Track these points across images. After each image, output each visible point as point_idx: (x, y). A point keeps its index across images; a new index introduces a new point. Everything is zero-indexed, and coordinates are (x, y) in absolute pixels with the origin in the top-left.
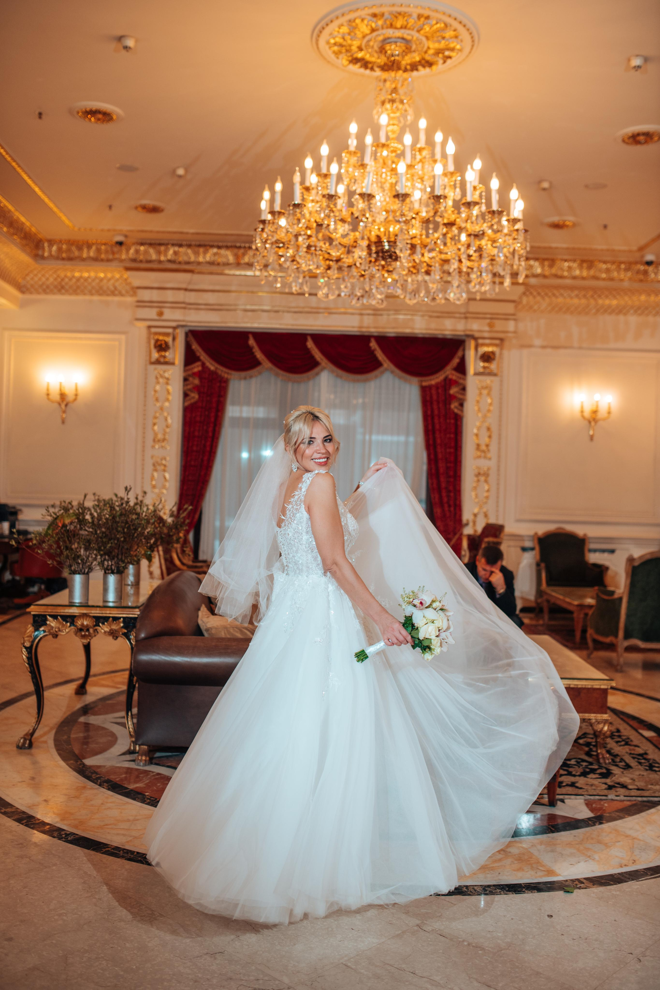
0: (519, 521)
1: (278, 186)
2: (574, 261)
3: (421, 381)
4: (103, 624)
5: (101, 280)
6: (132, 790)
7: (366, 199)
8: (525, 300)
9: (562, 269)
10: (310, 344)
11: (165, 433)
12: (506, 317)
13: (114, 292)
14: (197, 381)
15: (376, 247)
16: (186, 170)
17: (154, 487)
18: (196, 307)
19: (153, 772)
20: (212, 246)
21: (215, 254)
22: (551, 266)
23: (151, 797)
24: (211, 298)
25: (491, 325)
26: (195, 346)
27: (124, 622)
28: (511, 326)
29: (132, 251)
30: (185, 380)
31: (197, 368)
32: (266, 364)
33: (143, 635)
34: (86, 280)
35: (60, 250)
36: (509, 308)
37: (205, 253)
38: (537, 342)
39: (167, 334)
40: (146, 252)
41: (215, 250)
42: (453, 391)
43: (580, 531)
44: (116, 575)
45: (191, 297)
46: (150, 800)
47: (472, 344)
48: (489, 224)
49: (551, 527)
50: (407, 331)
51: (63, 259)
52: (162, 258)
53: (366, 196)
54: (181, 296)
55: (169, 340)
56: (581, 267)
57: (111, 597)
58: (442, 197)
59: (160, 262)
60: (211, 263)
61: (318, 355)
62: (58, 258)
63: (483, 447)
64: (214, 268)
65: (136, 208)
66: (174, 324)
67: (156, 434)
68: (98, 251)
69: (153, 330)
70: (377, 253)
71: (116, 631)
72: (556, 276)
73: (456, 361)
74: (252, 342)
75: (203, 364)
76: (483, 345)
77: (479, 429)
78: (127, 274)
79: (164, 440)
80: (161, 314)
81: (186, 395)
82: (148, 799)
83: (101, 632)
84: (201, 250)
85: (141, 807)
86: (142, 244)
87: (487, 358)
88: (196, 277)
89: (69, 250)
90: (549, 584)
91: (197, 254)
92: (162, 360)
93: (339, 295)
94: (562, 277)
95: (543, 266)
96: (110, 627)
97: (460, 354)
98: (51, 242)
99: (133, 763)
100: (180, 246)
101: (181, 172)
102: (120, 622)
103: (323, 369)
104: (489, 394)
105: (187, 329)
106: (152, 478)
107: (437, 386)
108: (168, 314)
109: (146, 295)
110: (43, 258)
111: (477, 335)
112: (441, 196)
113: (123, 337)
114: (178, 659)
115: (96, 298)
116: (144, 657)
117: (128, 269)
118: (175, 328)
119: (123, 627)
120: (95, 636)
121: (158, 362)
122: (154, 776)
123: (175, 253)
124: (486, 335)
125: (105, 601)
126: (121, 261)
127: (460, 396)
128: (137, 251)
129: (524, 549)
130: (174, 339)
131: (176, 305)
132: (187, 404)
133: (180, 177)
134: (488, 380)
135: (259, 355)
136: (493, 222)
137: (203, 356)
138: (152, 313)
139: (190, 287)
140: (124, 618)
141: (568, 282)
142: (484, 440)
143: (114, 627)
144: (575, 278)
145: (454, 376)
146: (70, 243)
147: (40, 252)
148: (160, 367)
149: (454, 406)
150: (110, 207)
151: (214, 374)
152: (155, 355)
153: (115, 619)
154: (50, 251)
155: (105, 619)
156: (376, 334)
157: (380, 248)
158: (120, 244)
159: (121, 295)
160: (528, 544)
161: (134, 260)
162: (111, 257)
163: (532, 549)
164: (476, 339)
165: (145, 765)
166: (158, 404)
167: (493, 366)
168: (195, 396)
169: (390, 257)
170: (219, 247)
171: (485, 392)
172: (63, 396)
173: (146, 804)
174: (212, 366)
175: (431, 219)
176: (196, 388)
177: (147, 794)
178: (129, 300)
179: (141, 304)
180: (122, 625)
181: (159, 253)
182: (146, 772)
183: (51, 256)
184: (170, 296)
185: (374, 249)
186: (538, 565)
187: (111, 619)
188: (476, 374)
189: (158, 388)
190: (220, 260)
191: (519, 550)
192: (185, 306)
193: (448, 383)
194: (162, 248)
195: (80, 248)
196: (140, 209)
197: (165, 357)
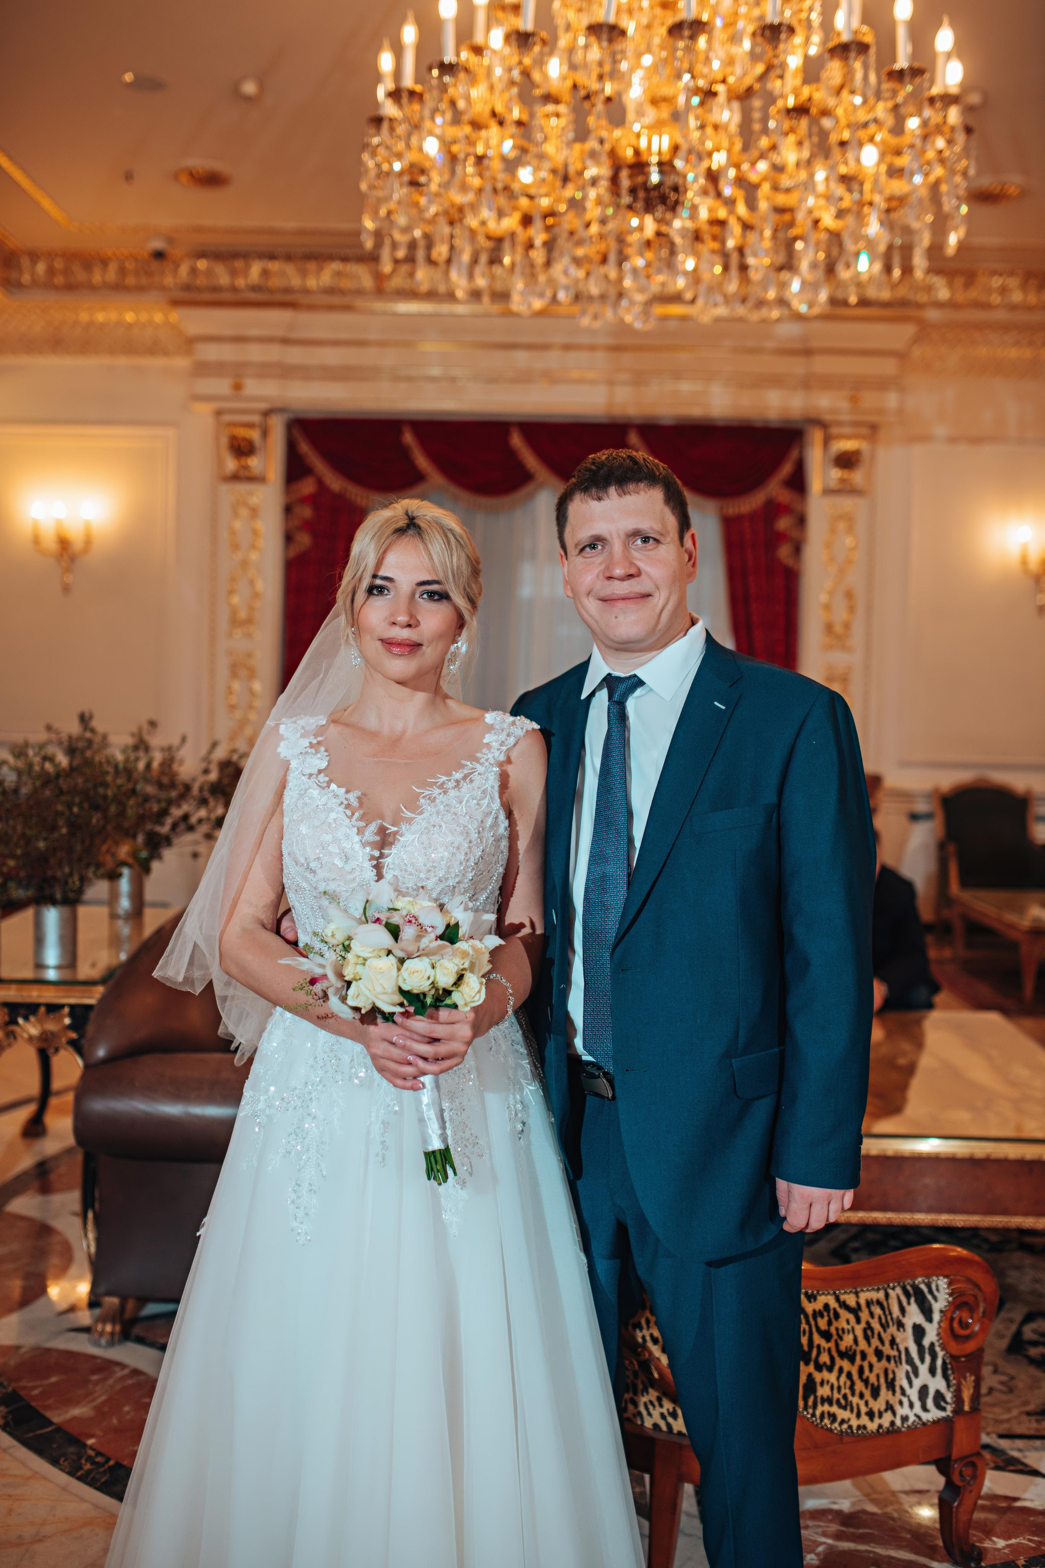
0: (905, 764)
1: (409, 34)
2: (1011, 274)
3: (722, 508)
4: (26, 1018)
5: (130, 326)
6: (59, 1429)
7: (605, 36)
8: (917, 352)
9: (989, 291)
10: (516, 440)
11: (251, 609)
12: (882, 384)
13: (154, 349)
14: (307, 512)
15: (631, 177)
16: (261, 85)
17: (232, 707)
18: (305, 373)
19: (122, 1366)
20: (331, 258)
21: (338, 274)
22: (968, 285)
23: (99, 1454)
24: (331, 357)
25: (854, 400)
26: (304, 447)
27: (72, 1015)
28: (891, 400)
29: (184, 270)
30: (288, 510)
31: (308, 487)
32: (436, 478)
33: (101, 1053)
34: (102, 326)
35: (51, 271)
36: (888, 367)
37: (320, 269)
38: (941, 431)
39: (250, 426)
40: (209, 273)
41: (336, 266)
42: (783, 524)
43: (1018, 782)
44: (60, 908)
45: (295, 355)
46: (93, 1463)
47: (816, 437)
48: (890, 104)
49: (964, 777)
50: (696, 411)
51: (56, 288)
52: (241, 282)
53: (605, 29)
54: (274, 353)
55: (255, 435)
56: (1024, 287)
57: (52, 956)
58: (784, 29)
59: (234, 289)
60: (330, 291)
61: (531, 461)
62: (48, 285)
63: (838, 629)
64: (337, 300)
65: (176, 176)
66: (263, 406)
67: (234, 612)
68: (122, 271)
69: (227, 418)
70: (633, 191)
71: (53, 1034)
72: (979, 305)
73: (787, 469)
74: (408, 438)
75: (320, 483)
76: (840, 437)
77: (831, 593)
78: (175, 316)
79: (249, 621)
80: (238, 387)
81: (289, 538)
82: (90, 1459)
83: (22, 1037)
84: (312, 266)
85: (64, 1489)
86: (202, 255)
87: (846, 461)
88: (303, 318)
89: (66, 272)
90: (965, 883)
91: (304, 274)
92: (243, 473)
93: (554, 298)
94: (987, 306)
95: (950, 285)
96: (42, 1025)
97: (794, 454)
98: (34, 256)
99: (84, 1336)
100: (272, 257)
101: (249, 88)
102: (63, 1017)
103: (541, 486)
104: (850, 530)
105: (291, 416)
106: (230, 691)
107: (752, 517)
108: (253, 387)
109: (211, 353)
110: (19, 285)
111: (827, 417)
112: (780, 25)
113: (171, 433)
114: (172, 1109)
115: (122, 361)
116: (100, 1105)
117: (176, 303)
118: (267, 413)
119: (70, 1027)
120: (10, 1045)
121: (235, 477)
122: (123, 1378)
123: (265, 273)
124: (845, 418)
125: (40, 966)
126: (163, 288)
127: (794, 534)
128: (194, 271)
129: (914, 817)
130: (265, 433)
131: (266, 370)
132: (292, 553)
133: (248, 99)
134: (847, 503)
135: (422, 462)
136: (900, 99)
137: (319, 465)
138: (222, 386)
139: (294, 335)
140: (72, 1007)
141: (1000, 315)
142: (840, 614)
143: (51, 1026)
144: (1013, 308)
145: (784, 496)
146: (71, 257)
147: (14, 275)
148: (242, 488)
149: (784, 552)
150: (129, 176)
151: (340, 499)
152: (231, 464)
153: (53, 1009)
154: (33, 273)
155: (30, 1009)
156: (638, 422)
157: (640, 179)
158: (159, 255)
159: (166, 353)
160: (922, 807)
161: (187, 288)
162: (144, 280)
163: (929, 816)
164: (823, 425)
165: (111, 1343)
166: (239, 556)
167: (857, 477)
168: (304, 540)
169: (663, 199)
170: (345, 259)
171: (842, 526)
172: (64, 543)
173: (79, 1479)
174: (335, 483)
175: (757, 86)
176: (307, 525)
177: (91, 1442)
178: (182, 363)
179: (202, 369)
180: (67, 1021)
181: (233, 273)
182: (106, 1366)
183: (35, 284)
184: (255, 353)
185: (625, 182)
186: (942, 847)
187: (42, 1010)
188: (828, 492)
189: (238, 525)
190: (345, 284)
191: (904, 820)
192: (284, 372)
193: (774, 509)
194: (239, 264)
195: (88, 266)
196: (184, 179)
197: (246, 467)
